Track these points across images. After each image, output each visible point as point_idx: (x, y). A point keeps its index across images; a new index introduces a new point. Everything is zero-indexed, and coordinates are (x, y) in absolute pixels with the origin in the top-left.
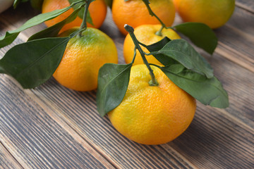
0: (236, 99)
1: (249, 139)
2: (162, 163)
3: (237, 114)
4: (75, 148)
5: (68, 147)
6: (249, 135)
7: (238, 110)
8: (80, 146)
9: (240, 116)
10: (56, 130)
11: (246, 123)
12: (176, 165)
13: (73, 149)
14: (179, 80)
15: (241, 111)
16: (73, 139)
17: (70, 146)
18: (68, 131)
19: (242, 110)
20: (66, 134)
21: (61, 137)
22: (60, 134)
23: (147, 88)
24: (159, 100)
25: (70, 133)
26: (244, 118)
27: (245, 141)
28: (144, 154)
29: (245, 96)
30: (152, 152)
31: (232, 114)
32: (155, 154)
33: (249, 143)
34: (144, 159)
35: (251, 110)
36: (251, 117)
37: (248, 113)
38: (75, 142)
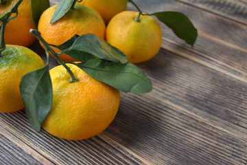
0: (179, 89)
1: (194, 125)
2: (108, 159)
3: (181, 103)
4: (25, 160)
5: (18, 159)
6: (194, 121)
7: (181, 99)
8: (30, 156)
9: (184, 104)
10: (4, 144)
11: (190, 110)
12: (122, 158)
13: (24, 161)
14: (97, 73)
15: (185, 100)
16: (22, 150)
17: (20, 158)
18: (16, 143)
19: (185, 98)
20: (15, 147)
21: (10, 151)
22: (9, 148)
23: (68, 86)
24: (82, 94)
25: (18, 145)
26: (187, 105)
27: (190, 127)
28: (91, 153)
29: (187, 85)
30: (98, 149)
31: (176, 104)
32: (101, 152)
33: (193, 129)
34: (91, 157)
35: (193, 97)
36: (194, 104)
37: (191, 101)
38: (25, 154)
